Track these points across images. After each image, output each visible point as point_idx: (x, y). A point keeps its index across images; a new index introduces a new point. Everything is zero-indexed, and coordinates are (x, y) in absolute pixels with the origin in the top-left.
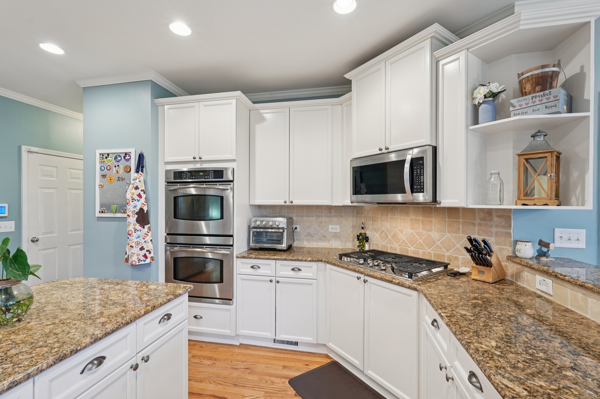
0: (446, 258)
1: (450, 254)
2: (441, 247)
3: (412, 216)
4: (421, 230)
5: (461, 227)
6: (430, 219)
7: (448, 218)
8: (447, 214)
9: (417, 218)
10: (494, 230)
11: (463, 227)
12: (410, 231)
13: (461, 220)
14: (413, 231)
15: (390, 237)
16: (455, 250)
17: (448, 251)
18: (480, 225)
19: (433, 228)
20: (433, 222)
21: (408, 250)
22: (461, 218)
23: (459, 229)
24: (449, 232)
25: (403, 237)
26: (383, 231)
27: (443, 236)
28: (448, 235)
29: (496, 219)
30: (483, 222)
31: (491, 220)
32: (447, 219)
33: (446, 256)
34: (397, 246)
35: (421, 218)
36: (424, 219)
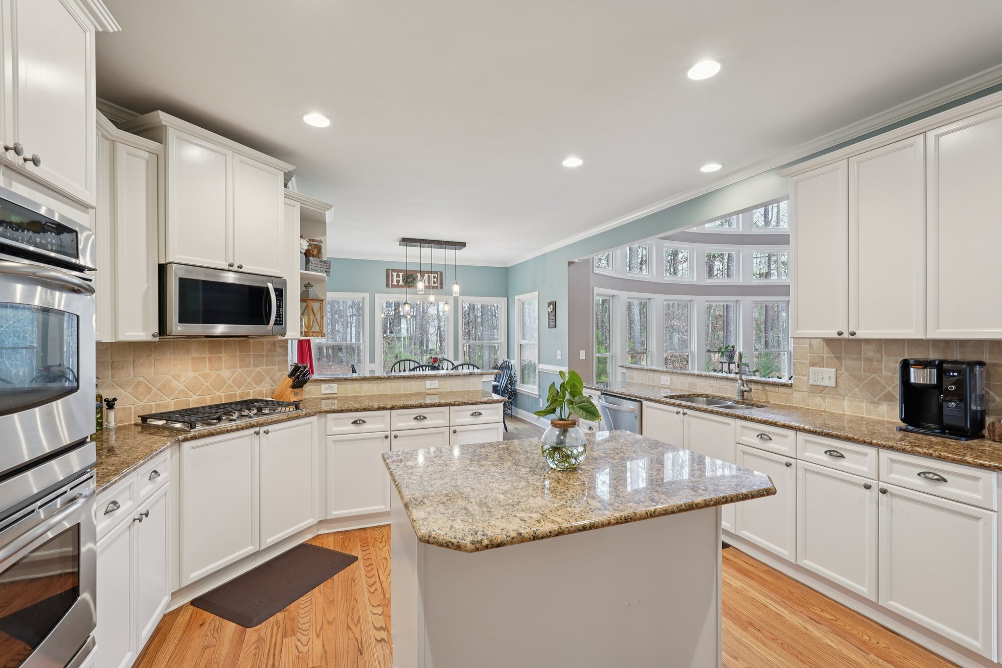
0: (238, 397)
1: (242, 391)
2: (233, 385)
3: (195, 354)
4: (207, 371)
5: (252, 360)
6: (219, 355)
7: (240, 352)
8: (238, 348)
9: (203, 356)
10: (277, 359)
11: (254, 360)
12: (191, 374)
13: (251, 353)
14: (196, 374)
15: (154, 390)
16: (246, 385)
17: (239, 388)
18: (267, 356)
19: (223, 365)
20: (223, 359)
21: (189, 401)
22: (251, 351)
23: (250, 363)
24: (241, 367)
25: (180, 385)
26: (140, 383)
27: (234, 372)
28: (239, 370)
29: (278, 349)
30: (270, 353)
31: (275, 350)
32: (238, 353)
33: (238, 395)
34: (169, 400)
35: (207, 355)
36: (212, 356)
